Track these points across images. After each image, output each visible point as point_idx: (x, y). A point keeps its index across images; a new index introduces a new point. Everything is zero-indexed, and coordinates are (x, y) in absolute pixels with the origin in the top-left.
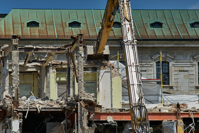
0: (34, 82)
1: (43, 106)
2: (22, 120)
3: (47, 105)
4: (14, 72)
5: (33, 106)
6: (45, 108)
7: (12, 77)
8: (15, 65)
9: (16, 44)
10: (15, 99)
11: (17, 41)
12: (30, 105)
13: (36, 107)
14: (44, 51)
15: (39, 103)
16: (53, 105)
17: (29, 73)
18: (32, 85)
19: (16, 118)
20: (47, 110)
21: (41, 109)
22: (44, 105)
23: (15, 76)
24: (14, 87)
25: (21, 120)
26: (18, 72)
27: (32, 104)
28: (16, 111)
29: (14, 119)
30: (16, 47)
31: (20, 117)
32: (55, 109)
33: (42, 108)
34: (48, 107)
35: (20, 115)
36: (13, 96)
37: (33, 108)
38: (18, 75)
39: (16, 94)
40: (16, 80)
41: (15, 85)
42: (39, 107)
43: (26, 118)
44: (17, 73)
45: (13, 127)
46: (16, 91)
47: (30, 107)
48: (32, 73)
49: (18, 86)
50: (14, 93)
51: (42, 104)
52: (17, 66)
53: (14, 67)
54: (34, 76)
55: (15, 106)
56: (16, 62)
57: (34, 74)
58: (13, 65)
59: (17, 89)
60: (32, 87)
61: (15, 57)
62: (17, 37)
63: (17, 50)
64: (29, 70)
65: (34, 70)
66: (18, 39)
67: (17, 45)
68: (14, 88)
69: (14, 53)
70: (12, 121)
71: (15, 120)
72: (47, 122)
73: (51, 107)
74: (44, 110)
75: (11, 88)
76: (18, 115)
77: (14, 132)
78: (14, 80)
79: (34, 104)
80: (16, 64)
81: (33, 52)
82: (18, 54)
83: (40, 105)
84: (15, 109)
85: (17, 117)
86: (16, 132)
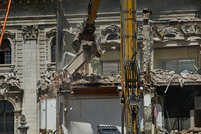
0: (198, 57)
1: (187, 81)
2: (154, 94)
3: (190, 79)
4: (145, 47)
5: (176, 81)
6: (188, 82)
7: (143, 52)
8: (146, 40)
9: (146, 18)
10: (147, 74)
11: (148, 15)
12: (173, 79)
13: (179, 82)
14: (190, 24)
15: (182, 77)
16: (196, 78)
17: (193, 48)
18: (197, 59)
19: (148, 93)
20: (190, 84)
21: (183, 83)
22: (187, 79)
23: (146, 51)
24: (145, 61)
25: (152, 95)
26: (149, 46)
27: (176, 79)
28: (147, 86)
29: (146, 93)
30: (147, 22)
31: (152, 91)
32: (199, 83)
33: (185, 82)
34: (191, 81)
35: (151, 90)
36: (144, 71)
37: (176, 83)
38: (149, 50)
39: (147, 69)
40: (147, 55)
41: (146, 59)
42: (182, 81)
43: (165, 92)
44: (148, 48)
45: (145, 102)
46: (147, 65)
47: (173, 81)
48: (197, 47)
49: (149, 61)
50: (145, 67)
51: (185, 78)
52: (148, 41)
53: (145, 42)
54: (198, 50)
55: (146, 81)
56: (147, 36)
57: (198, 48)
58: (144, 40)
59: (148, 63)
60: (197, 61)
61: (146, 32)
62: (148, 12)
63: (148, 25)
64: (191, 44)
65: (197, 44)
66: (149, 13)
67: (148, 20)
68: (145, 63)
69: (144, 28)
70: (144, 96)
71: (146, 95)
72: (196, 96)
73: (195, 81)
74: (187, 84)
75: (143, 62)
76: (149, 89)
77: (145, 106)
78: (145, 55)
79: (176, 78)
80: (147, 38)
81: (179, 25)
82: (149, 28)
83: (183, 79)
84: (146, 84)
85: (149, 91)
86: (148, 107)
